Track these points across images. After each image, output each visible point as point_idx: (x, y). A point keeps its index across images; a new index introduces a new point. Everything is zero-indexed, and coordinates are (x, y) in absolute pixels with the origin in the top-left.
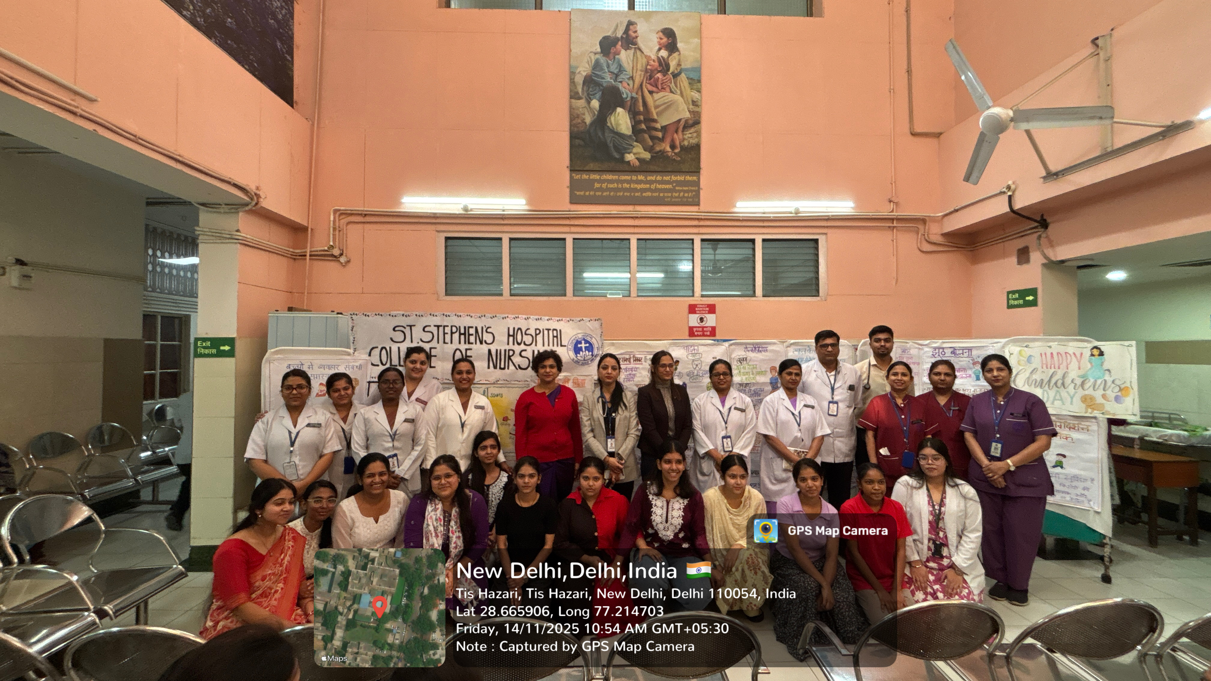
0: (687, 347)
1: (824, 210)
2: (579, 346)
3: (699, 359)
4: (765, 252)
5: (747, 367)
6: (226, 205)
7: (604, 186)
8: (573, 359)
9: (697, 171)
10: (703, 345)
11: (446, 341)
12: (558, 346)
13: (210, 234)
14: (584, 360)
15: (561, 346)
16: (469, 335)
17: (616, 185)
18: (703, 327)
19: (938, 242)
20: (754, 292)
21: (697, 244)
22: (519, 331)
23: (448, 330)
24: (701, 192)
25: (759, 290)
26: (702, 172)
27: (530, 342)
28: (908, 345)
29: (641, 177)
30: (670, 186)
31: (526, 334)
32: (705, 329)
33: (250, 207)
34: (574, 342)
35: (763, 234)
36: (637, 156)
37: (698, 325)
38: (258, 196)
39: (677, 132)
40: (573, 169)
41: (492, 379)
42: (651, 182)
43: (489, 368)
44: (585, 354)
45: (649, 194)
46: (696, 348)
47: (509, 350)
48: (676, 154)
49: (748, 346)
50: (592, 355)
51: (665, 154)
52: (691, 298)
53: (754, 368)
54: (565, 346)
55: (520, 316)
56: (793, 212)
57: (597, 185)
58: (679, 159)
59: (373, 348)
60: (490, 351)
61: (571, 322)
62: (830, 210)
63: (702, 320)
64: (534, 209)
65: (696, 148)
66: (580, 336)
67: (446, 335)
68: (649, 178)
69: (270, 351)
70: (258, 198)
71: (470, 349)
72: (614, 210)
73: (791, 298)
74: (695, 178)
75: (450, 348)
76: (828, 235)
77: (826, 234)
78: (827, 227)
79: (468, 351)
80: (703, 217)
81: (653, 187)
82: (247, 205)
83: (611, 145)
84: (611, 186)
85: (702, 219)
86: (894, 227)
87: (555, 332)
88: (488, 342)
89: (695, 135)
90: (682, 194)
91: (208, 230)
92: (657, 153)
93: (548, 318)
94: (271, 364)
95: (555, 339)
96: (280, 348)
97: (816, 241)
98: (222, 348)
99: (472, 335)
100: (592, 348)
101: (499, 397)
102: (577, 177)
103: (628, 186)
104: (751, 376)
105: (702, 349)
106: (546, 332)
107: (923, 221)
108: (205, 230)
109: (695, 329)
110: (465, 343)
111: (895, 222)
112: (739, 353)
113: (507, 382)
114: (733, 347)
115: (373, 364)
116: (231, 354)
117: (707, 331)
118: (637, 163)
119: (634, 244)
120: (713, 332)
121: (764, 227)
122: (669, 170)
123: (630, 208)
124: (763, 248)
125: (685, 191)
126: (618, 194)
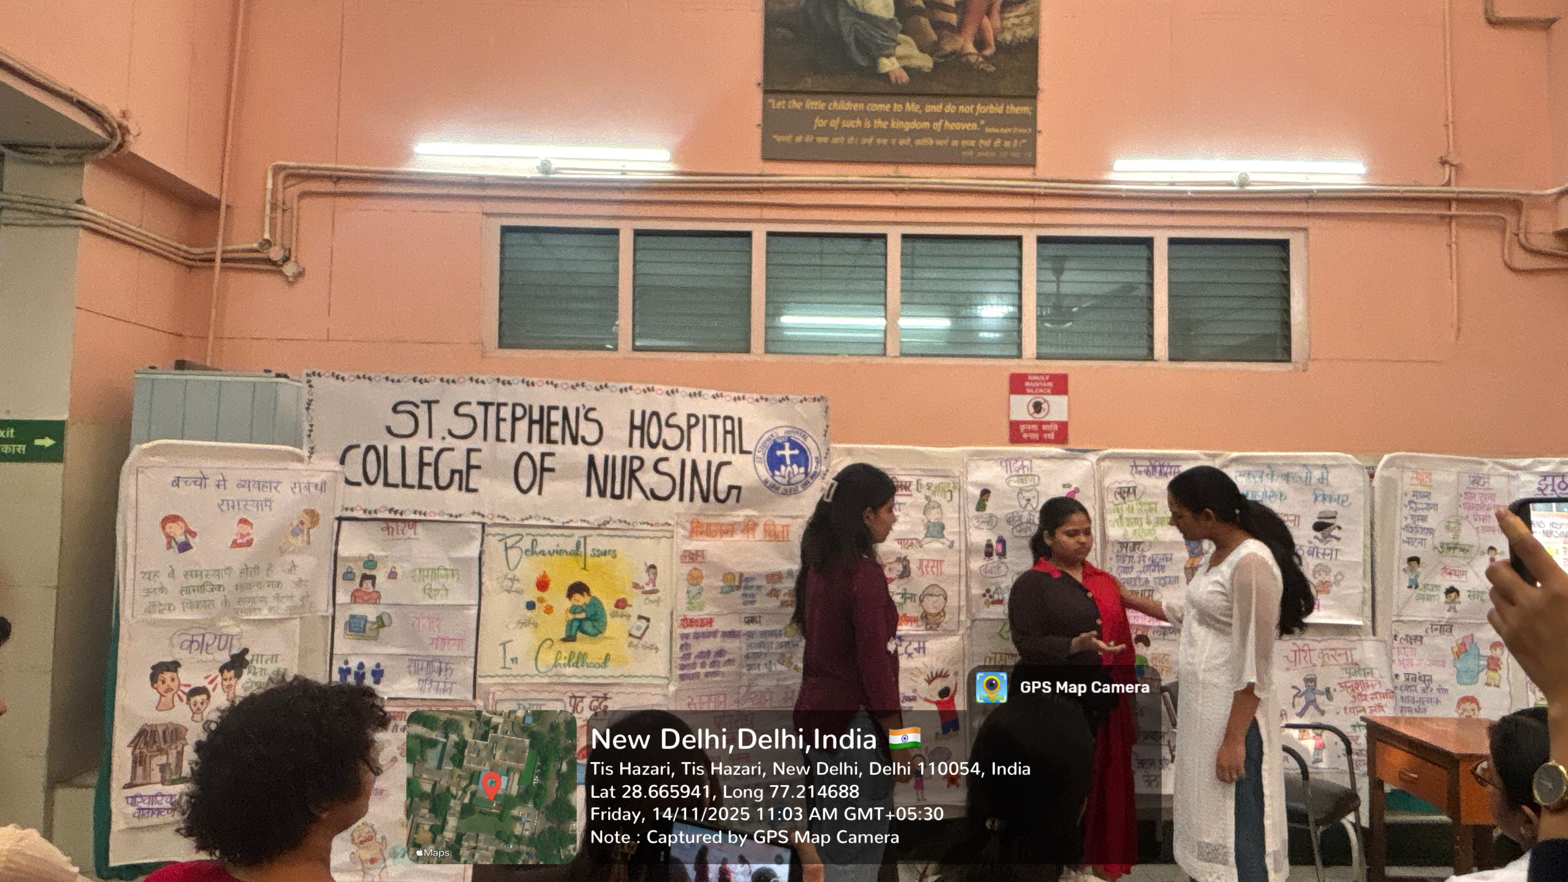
0: (1006, 461)
1: (1301, 179)
2: (779, 453)
3: (1033, 488)
4: (1174, 266)
5: (1136, 507)
6: (59, 147)
7: (834, 123)
8: (766, 482)
9: (1031, 94)
10: (1043, 458)
11: (502, 436)
12: (734, 451)
13: (24, 206)
14: (789, 484)
15: (742, 452)
16: (551, 424)
17: (859, 122)
18: (1040, 423)
19: (1548, 250)
20: (1151, 349)
21: (1030, 248)
22: (655, 419)
23: (506, 412)
24: (1040, 140)
25: (1161, 347)
26: (1041, 96)
27: (677, 441)
28: (1485, 469)
29: (912, 107)
30: (974, 126)
31: (668, 425)
32: (1044, 427)
33: (106, 152)
34: (769, 444)
35: (1171, 227)
36: (906, 63)
37: (1030, 418)
38: (125, 130)
39: (989, 14)
40: (770, 88)
41: (594, 519)
42: (934, 117)
43: (589, 494)
44: (791, 471)
45: (929, 141)
46: (1027, 463)
47: (632, 458)
48: (986, 58)
49: (1138, 463)
50: (806, 474)
51: (964, 60)
52: (1014, 362)
53: (1151, 510)
54: (749, 453)
55: (656, 387)
56: (1235, 180)
57: (820, 123)
58: (993, 69)
59: (350, 448)
60: (591, 458)
61: (762, 402)
62: (1313, 179)
63: (1038, 407)
64: (688, 170)
65: (1031, 47)
66: (781, 433)
67: (502, 424)
68: (931, 108)
69: (136, 450)
70: (123, 135)
71: (552, 454)
72: (854, 173)
73: (1229, 365)
74: (1026, 109)
75: (509, 451)
76: (1310, 231)
77: (1305, 229)
78: (1308, 215)
79: (547, 459)
80: (1042, 191)
81: (937, 126)
82: (102, 147)
83: (850, 40)
84: (850, 124)
85: (1039, 195)
86: (1451, 217)
87: (729, 422)
88: (588, 439)
89: (1027, 19)
90: (998, 142)
91: (21, 199)
92: (946, 56)
93: (714, 392)
94: (140, 476)
95: (729, 437)
96: (156, 443)
97: (1284, 245)
98: (38, 442)
99: (556, 424)
100: (807, 460)
101: (609, 558)
102: (778, 104)
103: (884, 125)
104: (1145, 526)
105: (1039, 466)
106: (710, 422)
107: (1515, 204)
108: (15, 198)
109: (1022, 428)
110: (541, 441)
111: (1454, 205)
112: (1121, 476)
113: (624, 526)
114: (1106, 464)
115: (348, 482)
116: (55, 455)
117: (1048, 432)
118: (905, 77)
119: (894, 246)
120: (1061, 434)
121: (1172, 213)
122: (974, 91)
123: (889, 170)
124: (1171, 258)
125: (1003, 137)
126: (864, 141)
